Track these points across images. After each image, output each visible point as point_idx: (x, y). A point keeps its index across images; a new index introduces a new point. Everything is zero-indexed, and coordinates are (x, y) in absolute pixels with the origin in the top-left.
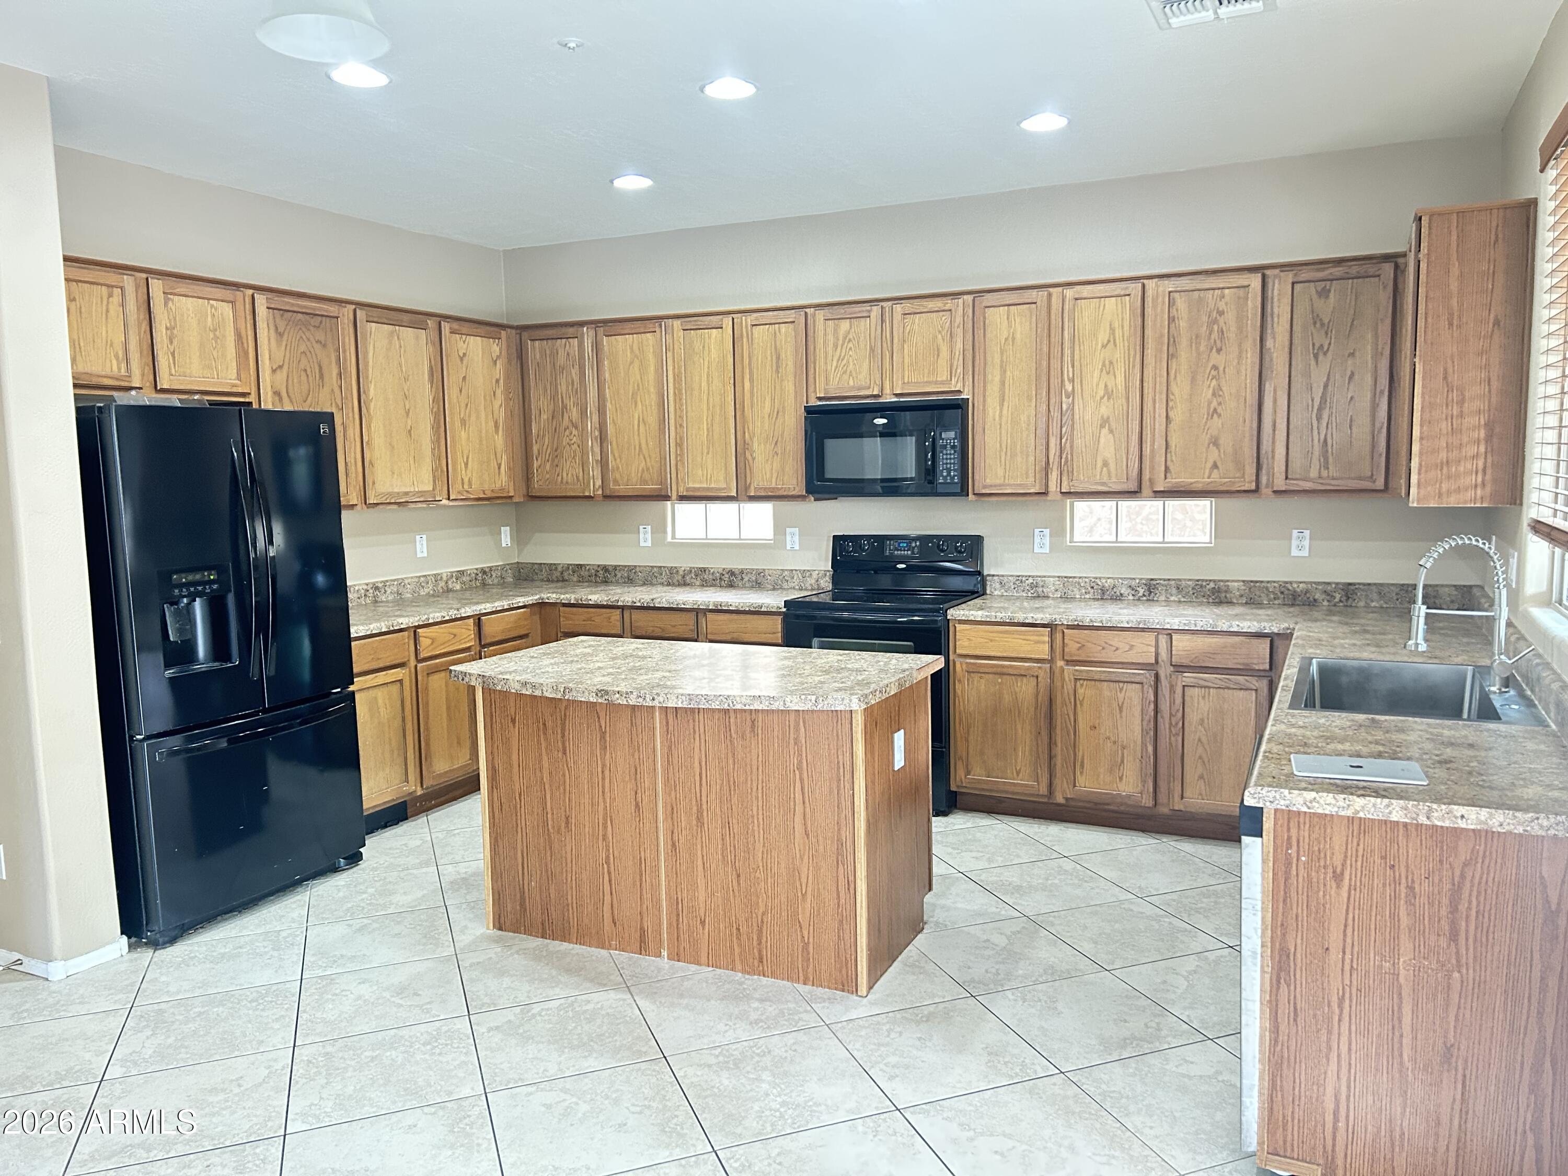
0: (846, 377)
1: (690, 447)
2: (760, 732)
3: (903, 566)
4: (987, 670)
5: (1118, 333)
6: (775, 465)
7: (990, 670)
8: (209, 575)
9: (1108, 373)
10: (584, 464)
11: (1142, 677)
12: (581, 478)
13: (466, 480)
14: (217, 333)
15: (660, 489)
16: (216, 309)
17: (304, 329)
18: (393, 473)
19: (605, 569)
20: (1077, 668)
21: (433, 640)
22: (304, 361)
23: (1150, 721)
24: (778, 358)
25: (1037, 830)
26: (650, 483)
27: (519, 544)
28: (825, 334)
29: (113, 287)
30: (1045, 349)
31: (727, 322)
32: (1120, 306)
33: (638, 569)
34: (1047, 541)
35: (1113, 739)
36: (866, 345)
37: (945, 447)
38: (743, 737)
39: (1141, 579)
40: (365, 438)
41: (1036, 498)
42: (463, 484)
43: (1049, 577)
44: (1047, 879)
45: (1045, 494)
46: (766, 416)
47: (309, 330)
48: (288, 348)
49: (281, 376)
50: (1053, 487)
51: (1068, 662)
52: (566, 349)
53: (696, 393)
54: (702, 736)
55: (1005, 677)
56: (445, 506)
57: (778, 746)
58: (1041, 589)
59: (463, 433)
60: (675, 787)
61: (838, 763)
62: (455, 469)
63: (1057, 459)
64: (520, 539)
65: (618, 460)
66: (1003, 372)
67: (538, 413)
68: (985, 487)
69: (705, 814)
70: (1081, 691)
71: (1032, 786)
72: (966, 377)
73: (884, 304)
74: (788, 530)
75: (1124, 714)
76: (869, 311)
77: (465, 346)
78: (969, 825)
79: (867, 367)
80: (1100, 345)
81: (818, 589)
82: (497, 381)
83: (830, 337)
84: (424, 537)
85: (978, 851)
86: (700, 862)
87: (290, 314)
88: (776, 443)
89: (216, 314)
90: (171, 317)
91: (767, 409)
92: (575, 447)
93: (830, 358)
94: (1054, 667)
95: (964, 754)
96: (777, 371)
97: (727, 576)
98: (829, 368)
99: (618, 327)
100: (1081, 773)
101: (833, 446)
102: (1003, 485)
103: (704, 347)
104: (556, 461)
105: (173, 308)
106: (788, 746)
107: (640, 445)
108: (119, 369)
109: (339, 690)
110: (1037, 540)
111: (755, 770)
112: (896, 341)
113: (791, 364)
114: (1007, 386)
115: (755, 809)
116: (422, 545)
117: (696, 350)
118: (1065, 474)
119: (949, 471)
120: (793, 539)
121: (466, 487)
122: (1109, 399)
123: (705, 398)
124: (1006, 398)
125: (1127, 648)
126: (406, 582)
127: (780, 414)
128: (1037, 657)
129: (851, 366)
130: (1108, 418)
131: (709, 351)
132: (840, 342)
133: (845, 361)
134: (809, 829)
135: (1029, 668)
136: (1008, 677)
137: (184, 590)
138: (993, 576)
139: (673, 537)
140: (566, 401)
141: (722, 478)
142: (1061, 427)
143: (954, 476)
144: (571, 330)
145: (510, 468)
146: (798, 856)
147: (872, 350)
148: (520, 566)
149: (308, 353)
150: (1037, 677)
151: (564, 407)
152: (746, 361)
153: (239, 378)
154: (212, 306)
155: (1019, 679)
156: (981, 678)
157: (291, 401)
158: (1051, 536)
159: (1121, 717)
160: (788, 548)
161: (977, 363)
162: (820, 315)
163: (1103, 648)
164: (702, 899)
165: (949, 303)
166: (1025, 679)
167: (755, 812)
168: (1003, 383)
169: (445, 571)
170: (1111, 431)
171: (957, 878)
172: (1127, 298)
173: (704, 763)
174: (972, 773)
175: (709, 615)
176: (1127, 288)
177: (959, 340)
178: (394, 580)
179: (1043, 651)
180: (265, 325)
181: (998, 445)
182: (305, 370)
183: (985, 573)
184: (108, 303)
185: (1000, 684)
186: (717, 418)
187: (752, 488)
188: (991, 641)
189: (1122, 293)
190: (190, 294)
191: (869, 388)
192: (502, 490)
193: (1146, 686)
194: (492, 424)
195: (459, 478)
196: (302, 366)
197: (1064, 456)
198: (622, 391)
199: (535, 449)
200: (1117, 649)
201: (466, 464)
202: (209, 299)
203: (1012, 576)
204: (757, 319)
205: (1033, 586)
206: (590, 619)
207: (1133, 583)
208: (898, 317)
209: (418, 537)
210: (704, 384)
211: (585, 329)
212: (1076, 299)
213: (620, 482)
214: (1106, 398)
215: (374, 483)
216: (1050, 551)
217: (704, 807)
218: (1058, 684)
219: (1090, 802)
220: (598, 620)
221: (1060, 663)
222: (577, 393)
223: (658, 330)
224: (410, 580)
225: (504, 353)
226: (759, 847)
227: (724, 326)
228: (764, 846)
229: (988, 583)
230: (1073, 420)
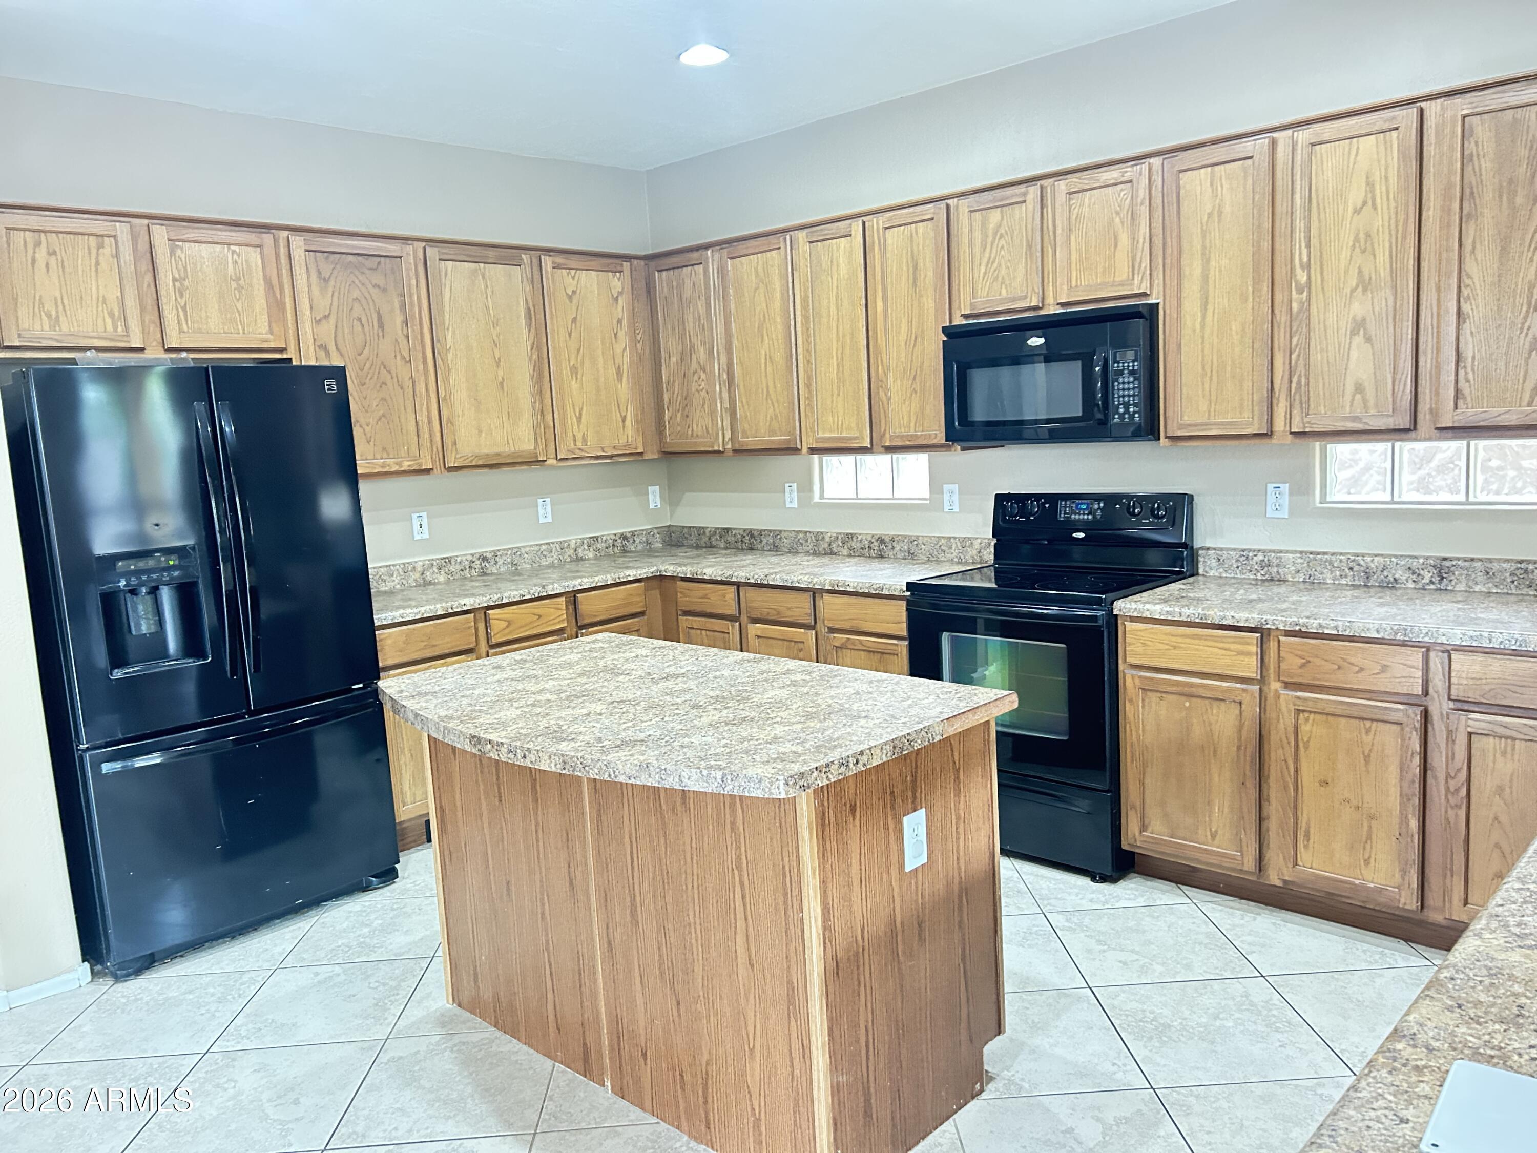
0: (996, 285)
1: (819, 388)
2: (692, 806)
3: (1081, 535)
4: (1169, 689)
5: (1379, 189)
6: (913, 405)
7: (1174, 689)
8: (167, 561)
9: (1363, 251)
10: (713, 413)
11: (1401, 714)
12: (710, 430)
13: (579, 436)
14: (242, 282)
15: (788, 441)
16: (239, 255)
17: (357, 273)
18: (480, 431)
19: (751, 533)
20: (1299, 694)
21: (509, 623)
22: (357, 311)
23: (1413, 782)
24: (915, 268)
25: (1237, 921)
26: (778, 433)
27: (671, 504)
28: (971, 231)
29: (102, 236)
30: (1267, 225)
31: (857, 226)
32: (1382, 148)
33: (783, 534)
34: (1285, 500)
35: (1354, 802)
36: (1021, 241)
37: (1120, 373)
38: (673, 811)
39: (1427, 558)
40: (442, 395)
41: (1256, 441)
42: (575, 441)
43: (1287, 552)
44: (1216, 1017)
45: (1269, 435)
46: (903, 344)
47: (363, 273)
48: (336, 294)
49: (328, 327)
50: (1280, 425)
51: (1287, 685)
52: (692, 277)
53: (825, 320)
54: (631, 802)
55: (1194, 700)
56: (552, 466)
57: (713, 830)
58: (1275, 570)
59: (574, 382)
60: (607, 865)
61: (784, 867)
62: (564, 425)
63: (1286, 386)
64: (672, 499)
65: (746, 407)
66: (1206, 261)
67: (667, 356)
68: (1181, 427)
69: (639, 909)
70: (1305, 728)
71: (1233, 858)
72: (1155, 274)
73: (1045, 182)
74: (946, 487)
75: (1372, 767)
76: (1025, 194)
77: (575, 282)
78: (1141, 901)
79: (1024, 270)
80: (1350, 210)
81: (980, 563)
82: (619, 321)
83: (977, 234)
84: (548, 500)
85: (1133, 951)
86: (637, 975)
87: (338, 256)
88: (914, 378)
89: (239, 262)
90: (180, 266)
91: (903, 336)
92: (703, 393)
93: (977, 262)
94: (1265, 688)
95: (1138, 804)
96: (915, 284)
97: (876, 544)
98: (976, 275)
99: (742, 248)
100: (1306, 847)
101: (980, 379)
102: (1206, 424)
103: (832, 262)
104: (687, 410)
105: (183, 257)
106: (724, 833)
107: (768, 387)
108: (115, 328)
109: (361, 685)
110: (1271, 499)
111: (689, 860)
112: (1059, 231)
113: (930, 274)
114: (1211, 282)
115: (691, 916)
116: (545, 510)
117: (824, 266)
118: (1297, 404)
119: (1127, 405)
120: (951, 497)
121: (579, 444)
122: (1365, 290)
123: (834, 325)
124: (1211, 299)
125: (1378, 669)
126: (523, 551)
127: (919, 339)
128: (1241, 674)
129: (1003, 271)
130: (1364, 320)
131: (838, 266)
132: (990, 240)
133: (995, 265)
134: (753, 956)
135: (1229, 690)
136: (1199, 700)
137: (133, 579)
138: (1208, 549)
139: (822, 496)
140: (694, 340)
141: (853, 425)
142: (1291, 338)
143: (1135, 412)
144: (695, 255)
145: (637, 421)
146: (743, 993)
147: (1030, 246)
148: (672, 529)
149: (364, 302)
150: (1240, 703)
151: (692, 347)
152: (878, 277)
153: (271, 332)
154: (234, 252)
155: (1215, 704)
156: (1161, 698)
157: (342, 355)
158: (1291, 494)
159: (1368, 771)
160: (946, 510)
161: (1169, 251)
162: (964, 206)
163: (1339, 668)
164: (642, 1023)
165: (1130, 171)
166: (1223, 704)
167: (692, 920)
168: (1205, 278)
169: (573, 538)
170: (1368, 340)
171: (1079, 999)
172: (1394, 133)
173: (634, 839)
174: (1150, 829)
175: (826, 597)
176: (1394, 118)
177: (1143, 223)
178: (507, 550)
179: (1249, 666)
180: (304, 270)
181: (1200, 368)
182: (360, 320)
183: (1197, 544)
184: (98, 254)
185: (1187, 709)
186: (847, 351)
187: (888, 436)
188: (1175, 648)
189: (1386, 126)
190: (204, 239)
191: (1026, 297)
192: (628, 445)
193: (1408, 729)
194: (612, 371)
195: (570, 434)
196: (355, 314)
197: (1295, 380)
198: (748, 324)
199: (666, 397)
200: (1362, 670)
201: (579, 419)
202: (229, 244)
203: (1234, 550)
204: (889, 220)
205: (1264, 565)
206: (705, 597)
207: (1415, 564)
208: (1061, 198)
209: (540, 501)
210: (833, 308)
211: (709, 252)
212: (1313, 145)
213: (749, 433)
214: (1360, 289)
215: (455, 444)
216: (1291, 513)
217: (638, 899)
218: (1271, 714)
219: (1317, 890)
220: (714, 597)
221: (1275, 685)
222: (704, 329)
223: (782, 245)
224: (527, 549)
225: (628, 288)
226: (698, 968)
227: (853, 233)
228: (704, 969)
229: (1201, 559)
230: (1308, 325)
